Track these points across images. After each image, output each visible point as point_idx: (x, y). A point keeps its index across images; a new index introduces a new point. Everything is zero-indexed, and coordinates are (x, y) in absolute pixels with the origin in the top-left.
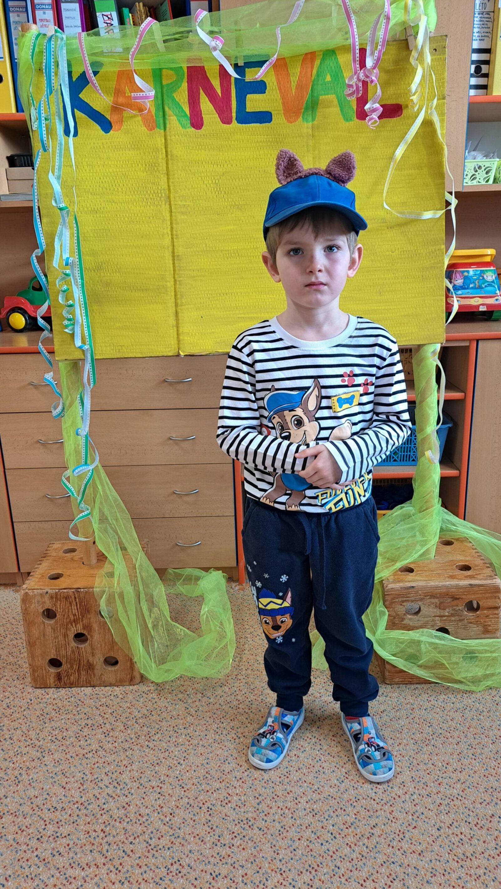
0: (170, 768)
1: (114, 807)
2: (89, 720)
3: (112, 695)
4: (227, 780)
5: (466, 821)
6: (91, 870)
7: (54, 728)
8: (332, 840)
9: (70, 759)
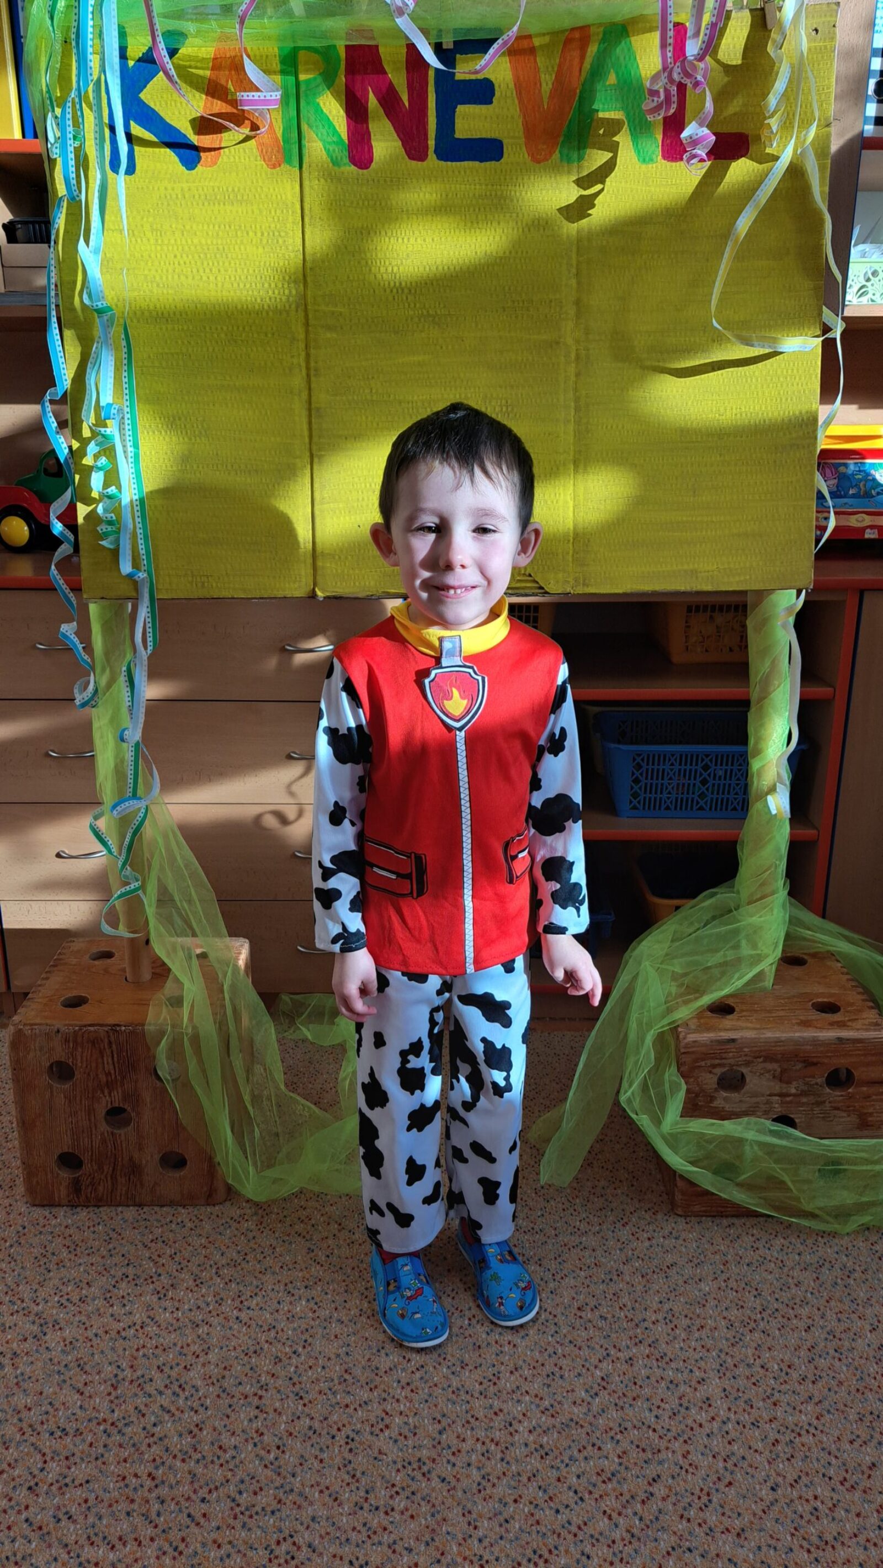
0: (278, 1360)
1: (172, 1431)
2: (130, 1267)
3: (175, 1222)
4: (382, 1386)
5: (824, 1475)
6: (128, 1549)
7: (65, 1280)
8: (576, 1503)
9: (94, 1339)
